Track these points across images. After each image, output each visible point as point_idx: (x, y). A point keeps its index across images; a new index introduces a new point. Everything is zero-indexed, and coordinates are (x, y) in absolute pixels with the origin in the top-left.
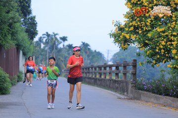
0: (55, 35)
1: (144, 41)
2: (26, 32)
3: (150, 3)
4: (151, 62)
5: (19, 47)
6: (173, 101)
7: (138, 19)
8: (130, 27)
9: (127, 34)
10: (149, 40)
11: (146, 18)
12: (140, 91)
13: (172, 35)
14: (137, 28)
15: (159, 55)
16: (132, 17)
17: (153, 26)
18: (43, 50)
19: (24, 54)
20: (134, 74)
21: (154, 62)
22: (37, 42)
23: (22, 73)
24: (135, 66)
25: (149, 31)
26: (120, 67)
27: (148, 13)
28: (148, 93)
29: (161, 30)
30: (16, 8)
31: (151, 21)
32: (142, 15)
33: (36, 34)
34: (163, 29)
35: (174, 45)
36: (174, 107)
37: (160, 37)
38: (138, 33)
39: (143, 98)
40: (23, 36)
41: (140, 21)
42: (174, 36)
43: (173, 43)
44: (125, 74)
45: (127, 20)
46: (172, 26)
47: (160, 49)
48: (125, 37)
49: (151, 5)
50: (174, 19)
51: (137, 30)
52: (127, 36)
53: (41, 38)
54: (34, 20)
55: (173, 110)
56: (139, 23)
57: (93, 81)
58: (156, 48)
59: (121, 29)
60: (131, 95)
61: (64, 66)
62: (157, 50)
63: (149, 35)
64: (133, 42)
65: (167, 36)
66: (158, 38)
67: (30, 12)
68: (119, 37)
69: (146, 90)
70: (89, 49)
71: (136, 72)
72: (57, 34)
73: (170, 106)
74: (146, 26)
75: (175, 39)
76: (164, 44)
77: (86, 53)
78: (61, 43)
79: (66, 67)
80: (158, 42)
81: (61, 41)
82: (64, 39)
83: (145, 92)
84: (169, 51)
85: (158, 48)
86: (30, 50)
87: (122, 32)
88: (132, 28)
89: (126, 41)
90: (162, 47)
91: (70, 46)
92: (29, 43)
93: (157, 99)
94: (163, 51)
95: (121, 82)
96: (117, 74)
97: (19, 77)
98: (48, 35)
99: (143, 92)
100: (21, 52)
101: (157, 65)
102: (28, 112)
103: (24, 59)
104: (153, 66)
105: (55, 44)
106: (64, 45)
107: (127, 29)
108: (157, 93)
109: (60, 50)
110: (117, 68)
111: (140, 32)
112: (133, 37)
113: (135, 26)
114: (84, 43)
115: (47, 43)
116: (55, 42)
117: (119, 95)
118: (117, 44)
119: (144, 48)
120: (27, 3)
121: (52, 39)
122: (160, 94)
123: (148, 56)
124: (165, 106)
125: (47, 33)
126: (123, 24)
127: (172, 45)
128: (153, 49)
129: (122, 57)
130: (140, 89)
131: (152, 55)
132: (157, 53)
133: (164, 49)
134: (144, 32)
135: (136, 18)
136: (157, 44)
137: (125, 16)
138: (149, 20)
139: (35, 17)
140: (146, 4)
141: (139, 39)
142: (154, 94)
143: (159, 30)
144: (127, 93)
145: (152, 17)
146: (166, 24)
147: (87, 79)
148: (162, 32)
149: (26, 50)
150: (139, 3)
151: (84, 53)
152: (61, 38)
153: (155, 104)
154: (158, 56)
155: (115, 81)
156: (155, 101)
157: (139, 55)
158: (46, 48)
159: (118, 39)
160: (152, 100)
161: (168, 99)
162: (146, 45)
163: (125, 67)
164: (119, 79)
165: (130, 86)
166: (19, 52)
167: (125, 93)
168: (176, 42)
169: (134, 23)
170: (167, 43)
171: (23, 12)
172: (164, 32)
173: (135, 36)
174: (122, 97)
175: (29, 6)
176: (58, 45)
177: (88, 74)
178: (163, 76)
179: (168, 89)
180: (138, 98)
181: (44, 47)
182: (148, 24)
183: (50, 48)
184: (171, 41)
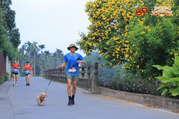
0: (35, 44)
1: (103, 48)
2: (11, 41)
3: (108, 18)
4: (109, 64)
5: (5, 53)
6: (126, 94)
7: (98, 30)
8: (92, 37)
9: (90, 42)
10: (107, 47)
11: (105, 29)
12: (101, 87)
13: (125, 43)
14: (98, 38)
15: (116, 59)
16: (94, 29)
17: (110, 36)
18: (26, 56)
19: (10, 59)
20: (96, 74)
21: (111, 64)
22: (20, 49)
23: (8, 74)
24: (96, 68)
25: (107, 40)
26: (85, 69)
27: (106, 25)
28: (107, 89)
29: (116, 39)
30: (2, 23)
31: (109, 32)
32: (102, 28)
33: (20, 43)
34: (118, 38)
35: (127, 51)
36: (127, 99)
37: (116, 44)
38: (99, 41)
39: (103, 92)
40: (8, 44)
41: (100, 32)
42: (127, 44)
43: (126, 49)
44: (89, 74)
45: (90, 31)
46: (125, 36)
47: (116, 54)
48: (88, 45)
49: (108, 20)
50: (127, 30)
51: (98, 40)
52: (90, 44)
53: (24, 46)
54: (17, 32)
55: (126, 102)
56: (99, 34)
57: (64, 79)
58: (112, 53)
59: (85, 39)
60: (93, 91)
61: (42, 68)
62: (114, 55)
63: (107, 43)
64: (95, 49)
65: (121, 43)
66: (114, 45)
67: (14, 26)
68: (84, 45)
69: (105, 87)
70: (62, 54)
71: (97, 72)
72: (36, 43)
73: (123, 98)
74: (105, 36)
75: (128, 46)
76: (119, 50)
77: (60, 57)
78: (40, 50)
79: (44, 68)
80: (114, 48)
81: (39, 48)
82: (42, 47)
83: (105, 88)
84: (123, 56)
85: (114, 53)
86: (15, 55)
87: (86, 41)
88: (94, 38)
89: (89, 48)
90: (117, 52)
91: (47, 53)
92: (14, 50)
93: (114, 93)
94: (118, 55)
95: (86, 80)
96: (83, 74)
97: (5, 77)
98: (29, 44)
99: (103, 88)
100: (7, 58)
101: (114, 67)
102: (11, 105)
103: (10, 63)
104: (110, 67)
105: (35, 50)
106: (42, 52)
107: (90, 39)
108: (114, 89)
109: (39, 55)
110: (83, 69)
111: (100, 41)
112: (95, 45)
113: (96, 36)
114: (58, 50)
115: (28, 50)
116: (35, 49)
117: (84, 90)
118: (82, 50)
119: (103, 53)
120: (12, 18)
121: (33, 47)
122: (116, 90)
123: (107, 59)
124: (120, 99)
125: (29, 42)
126: (87, 35)
127: (125, 50)
128: (111, 54)
129: (88, 60)
130: (100, 85)
131: (110, 59)
132: (113, 57)
133: (119, 54)
134: (103, 40)
135: (97, 29)
136: (113, 50)
137: (89, 29)
138: (107, 31)
139: (18, 30)
140: (104, 19)
141: (100, 46)
142: (111, 90)
143: (115, 39)
144: (91, 89)
145: (110, 29)
146: (121, 34)
147: (60, 79)
148: (117, 40)
149: (11, 56)
150: (99, 18)
151: (58, 58)
152: (40, 46)
153: (112, 97)
154: (114, 60)
155: (81, 80)
156: (112, 95)
157: (100, 59)
158: (29, 54)
159: (83, 46)
160: (110, 94)
161: (123, 93)
162: (104, 51)
163: (89, 68)
164: (85, 78)
165: (93, 83)
166: (6, 57)
167: (89, 89)
168: (128, 49)
169: (95, 34)
170: (121, 49)
171: (9, 26)
172: (118, 41)
173: (96, 44)
174: (87, 92)
175: (14, 21)
176: (37, 51)
177: (61, 75)
178: (119, 75)
179: (122, 86)
180: (99, 93)
181: (27, 53)
182: (106, 34)
183: (31, 54)
184: (124, 48)
